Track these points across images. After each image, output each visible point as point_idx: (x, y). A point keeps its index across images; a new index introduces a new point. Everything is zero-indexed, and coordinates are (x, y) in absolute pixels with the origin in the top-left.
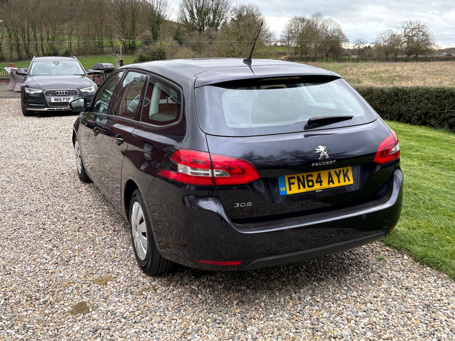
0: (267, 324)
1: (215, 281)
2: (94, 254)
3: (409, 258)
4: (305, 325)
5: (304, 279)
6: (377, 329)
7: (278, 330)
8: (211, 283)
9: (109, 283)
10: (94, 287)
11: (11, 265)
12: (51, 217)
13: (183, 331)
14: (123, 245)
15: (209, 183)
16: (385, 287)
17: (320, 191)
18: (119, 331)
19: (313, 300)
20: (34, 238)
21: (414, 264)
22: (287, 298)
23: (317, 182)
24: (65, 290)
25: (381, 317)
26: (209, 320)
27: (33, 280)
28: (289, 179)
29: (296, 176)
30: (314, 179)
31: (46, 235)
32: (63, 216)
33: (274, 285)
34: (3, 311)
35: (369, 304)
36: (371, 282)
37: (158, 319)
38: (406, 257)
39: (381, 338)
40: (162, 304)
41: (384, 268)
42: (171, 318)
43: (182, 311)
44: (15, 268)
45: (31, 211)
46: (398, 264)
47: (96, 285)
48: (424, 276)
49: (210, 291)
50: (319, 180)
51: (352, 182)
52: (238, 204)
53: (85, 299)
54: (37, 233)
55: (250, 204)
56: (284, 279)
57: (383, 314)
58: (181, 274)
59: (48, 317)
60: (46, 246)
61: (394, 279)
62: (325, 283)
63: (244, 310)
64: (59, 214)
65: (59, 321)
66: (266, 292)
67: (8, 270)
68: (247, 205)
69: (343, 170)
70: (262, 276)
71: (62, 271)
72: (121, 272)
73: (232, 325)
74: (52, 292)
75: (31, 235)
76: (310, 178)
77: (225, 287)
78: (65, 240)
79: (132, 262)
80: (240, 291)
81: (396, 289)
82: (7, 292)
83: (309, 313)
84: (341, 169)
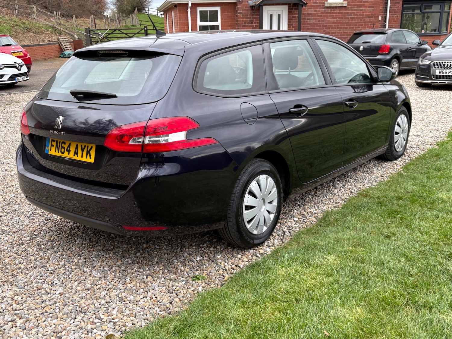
17: (67, 159)
23: (67, 150)
29: (56, 140)
52: (28, 150)
55: (32, 153)
69: (88, 147)
76: (63, 145)
84: (87, 145)
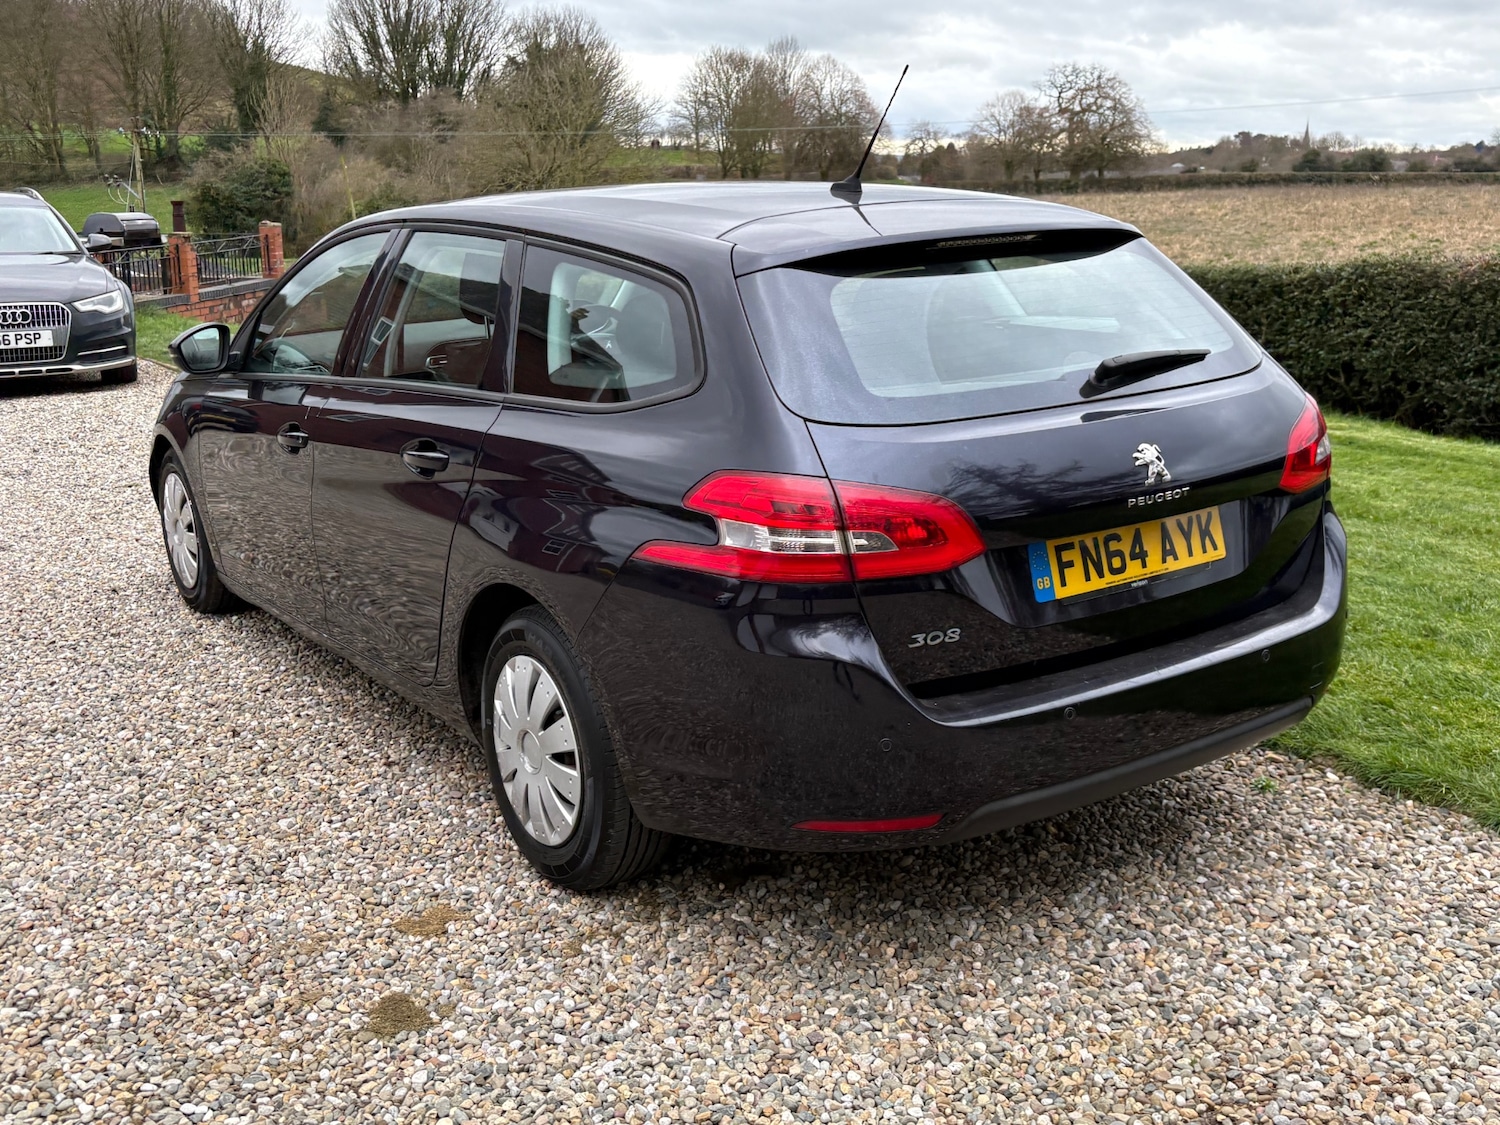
0: (1016, 1004)
1: (796, 892)
2: (355, 843)
3: (1341, 778)
4: (1132, 996)
5: (1065, 863)
6: (1345, 989)
7: (1058, 1018)
8: (785, 900)
9: (451, 927)
10: (410, 946)
11: (85, 900)
12: (148, 735)
13: (768, 1053)
14: (443, 807)
15: (836, 574)
16: (1314, 866)
17: (1144, 583)
18: (561, 1073)
19: (1123, 922)
20: (121, 807)
21: (1363, 794)
22: (1043, 922)
23: (1133, 557)
24: (315, 962)
25: (1342, 953)
26: (832, 1011)
27: (187, 939)
28: (1059, 550)
29: (1076, 540)
30: (1125, 546)
31: (159, 795)
32: (185, 727)
33: (984, 888)
34: (134, 1047)
35: (1289, 920)
36: (1267, 856)
37: (671, 1023)
38: (1332, 777)
39: (1368, 1013)
40: (660, 978)
41: (1284, 812)
42: (711, 1016)
43: (734, 991)
44: (100, 908)
45: (66, 720)
46: (1319, 798)
47: (411, 938)
48: (1406, 827)
49: (793, 924)
50: (1137, 550)
51: (1221, 553)
52: (920, 637)
53: (397, 987)
54: (122, 791)
55: (954, 635)
56: (1006, 870)
57: (1341, 942)
58: (677, 880)
59: (301, 1051)
60: (174, 828)
61: (1329, 842)
62: (1132, 871)
63: (927, 971)
64: (168, 723)
65: (345, 1061)
66: (970, 912)
67: (82, 916)
68: (947, 640)
69: (1198, 517)
70: (935, 865)
71: (272, 904)
72: (475, 890)
73: (914, 1020)
74: (274, 973)
75: (105, 796)
76: (1114, 546)
77: (835, 909)
78: (230, 804)
79: (499, 858)
80: (887, 915)
81: (1347, 870)
82: (117, 986)
83: (1125, 960)
84: (1193, 514)
